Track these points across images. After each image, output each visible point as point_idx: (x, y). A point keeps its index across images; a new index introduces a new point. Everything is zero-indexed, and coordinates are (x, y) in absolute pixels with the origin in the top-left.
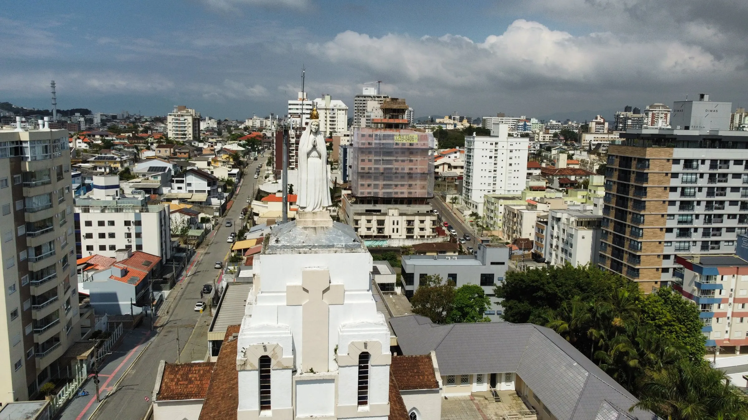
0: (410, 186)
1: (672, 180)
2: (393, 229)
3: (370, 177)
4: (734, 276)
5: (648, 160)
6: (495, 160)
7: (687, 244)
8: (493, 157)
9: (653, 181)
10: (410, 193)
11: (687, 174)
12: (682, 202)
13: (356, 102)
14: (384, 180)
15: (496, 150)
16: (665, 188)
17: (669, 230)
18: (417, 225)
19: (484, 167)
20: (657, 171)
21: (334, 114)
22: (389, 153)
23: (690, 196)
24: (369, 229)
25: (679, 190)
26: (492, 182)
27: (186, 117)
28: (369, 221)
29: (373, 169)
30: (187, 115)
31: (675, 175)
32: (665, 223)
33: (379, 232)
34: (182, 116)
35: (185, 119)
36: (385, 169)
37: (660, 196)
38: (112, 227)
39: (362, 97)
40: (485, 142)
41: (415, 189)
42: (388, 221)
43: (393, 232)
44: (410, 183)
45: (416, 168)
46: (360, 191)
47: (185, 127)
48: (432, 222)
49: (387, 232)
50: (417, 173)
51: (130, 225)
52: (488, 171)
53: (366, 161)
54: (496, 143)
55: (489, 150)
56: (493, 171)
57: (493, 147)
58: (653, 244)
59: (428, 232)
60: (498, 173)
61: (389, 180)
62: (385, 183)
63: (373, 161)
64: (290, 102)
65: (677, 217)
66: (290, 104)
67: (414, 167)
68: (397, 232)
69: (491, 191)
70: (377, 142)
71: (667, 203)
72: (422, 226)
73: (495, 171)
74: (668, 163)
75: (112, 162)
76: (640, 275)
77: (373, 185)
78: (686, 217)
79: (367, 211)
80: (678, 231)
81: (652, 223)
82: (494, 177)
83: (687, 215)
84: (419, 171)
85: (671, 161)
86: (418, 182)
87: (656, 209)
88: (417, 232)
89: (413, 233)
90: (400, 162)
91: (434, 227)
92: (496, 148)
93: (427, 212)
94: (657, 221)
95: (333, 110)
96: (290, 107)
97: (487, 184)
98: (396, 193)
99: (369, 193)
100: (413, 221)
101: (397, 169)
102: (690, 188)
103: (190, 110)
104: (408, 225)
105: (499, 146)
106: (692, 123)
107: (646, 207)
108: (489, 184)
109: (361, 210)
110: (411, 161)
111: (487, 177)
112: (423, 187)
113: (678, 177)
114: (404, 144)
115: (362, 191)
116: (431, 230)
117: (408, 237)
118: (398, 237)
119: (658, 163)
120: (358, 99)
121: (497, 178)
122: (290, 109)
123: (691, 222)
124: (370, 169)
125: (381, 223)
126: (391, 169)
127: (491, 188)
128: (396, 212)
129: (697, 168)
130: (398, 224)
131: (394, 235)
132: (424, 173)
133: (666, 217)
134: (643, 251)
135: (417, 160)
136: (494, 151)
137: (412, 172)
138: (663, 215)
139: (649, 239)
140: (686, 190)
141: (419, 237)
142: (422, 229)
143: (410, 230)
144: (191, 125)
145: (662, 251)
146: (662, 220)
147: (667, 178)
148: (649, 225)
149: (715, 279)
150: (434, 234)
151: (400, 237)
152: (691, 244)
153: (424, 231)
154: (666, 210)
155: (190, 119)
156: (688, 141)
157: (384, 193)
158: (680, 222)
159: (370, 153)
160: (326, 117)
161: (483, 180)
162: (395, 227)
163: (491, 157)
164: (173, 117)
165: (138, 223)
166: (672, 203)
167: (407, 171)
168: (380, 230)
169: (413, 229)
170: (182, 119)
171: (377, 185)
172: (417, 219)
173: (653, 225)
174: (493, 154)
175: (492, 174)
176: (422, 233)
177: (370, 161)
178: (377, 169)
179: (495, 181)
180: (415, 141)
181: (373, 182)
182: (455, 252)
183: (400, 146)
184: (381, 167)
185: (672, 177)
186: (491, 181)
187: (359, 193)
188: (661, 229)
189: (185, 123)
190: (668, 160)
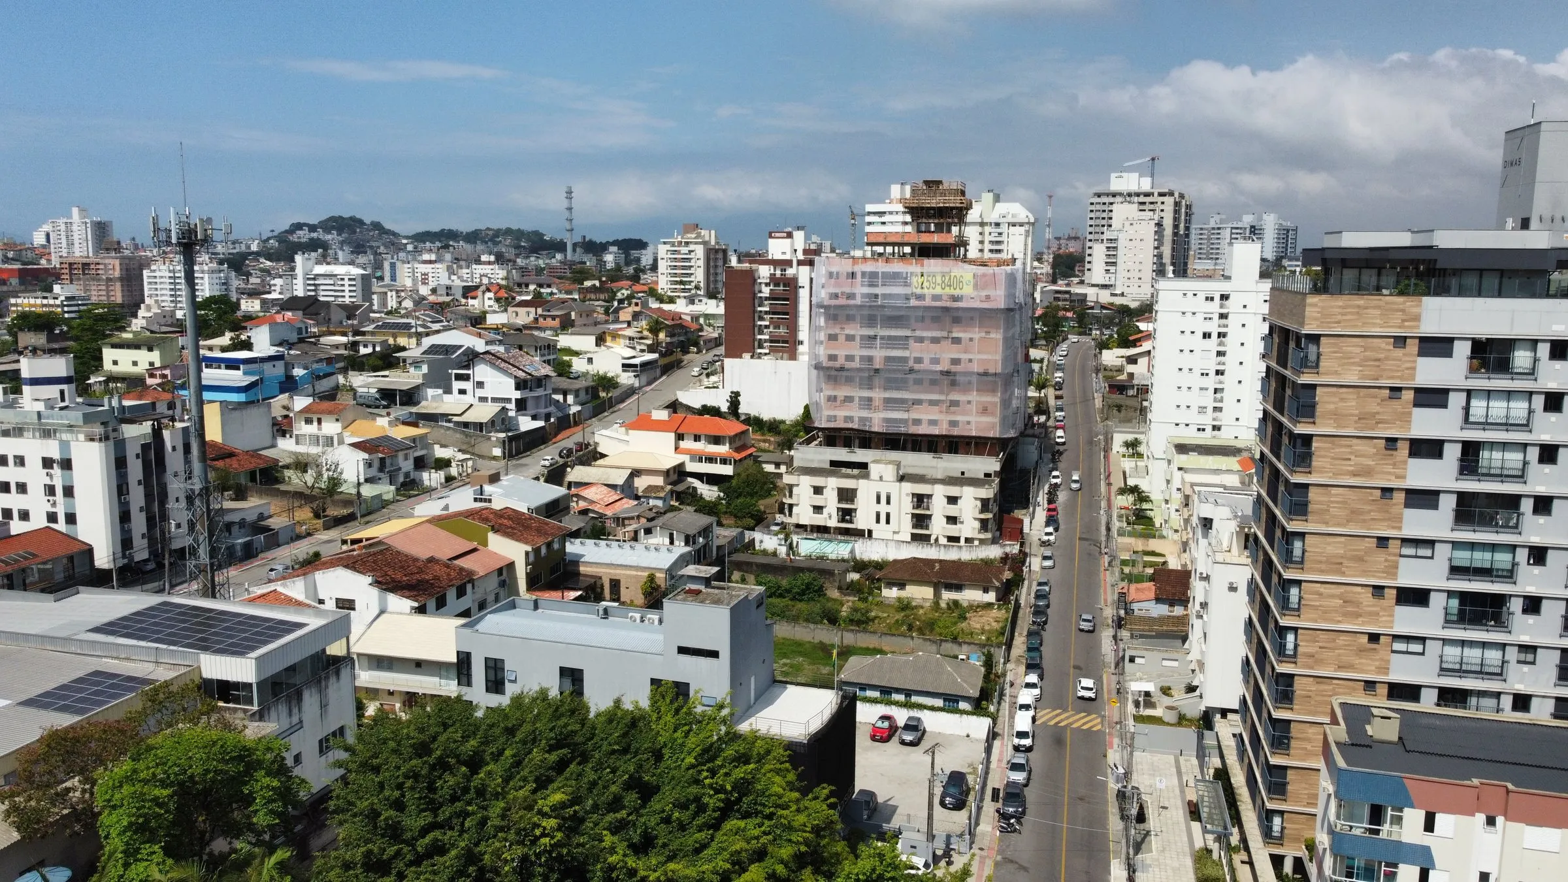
0: (955, 403)
1: (1419, 412)
2: (878, 515)
3: (849, 380)
4: (1491, 821)
5: (1315, 339)
6: (1220, 344)
7: (1493, 656)
8: (1214, 336)
9: (1337, 417)
10: (953, 424)
11: (1489, 394)
12: (1464, 498)
13: (1093, 208)
14: (886, 389)
15: (1223, 316)
16: (1391, 442)
17: (1416, 597)
18: (938, 508)
19: (1186, 361)
20: (1352, 378)
21: (1000, 234)
22: (896, 319)
23: (1502, 477)
24: (818, 509)
25: (1452, 453)
26: (1211, 405)
27: (692, 247)
28: (818, 490)
29: (857, 359)
30: (696, 243)
31: (1433, 397)
32: (1392, 570)
33: (843, 520)
34: (687, 244)
35: (690, 252)
36: (888, 359)
37: (1367, 472)
38: (21, 469)
39: (1108, 194)
40: (1190, 294)
41: (964, 413)
42: (865, 490)
43: (878, 521)
44: (955, 396)
45: (970, 361)
46: (827, 412)
47: (691, 267)
48: (979, 504)
49: (863, 520)
50: (972, 373)
51: (52, 468)
52: (1197, 372)
53: (842, 338)
54: (1224, 297)
55: (1200, 317)
56: (1212, 373)
57: (1215, 307)
58: (1342, 640)
59: (969, 527)
60: (1228, 380)
61: (898, 389)
62: (887, 395)
63: (858, 339)
64: (870, 208)
65: (1443, 551)
66: (869, 213)
67: (964, 356)
68: (888, 522)
69: (1209, 429)
70: (866, 290)
71: (1400, 497)
72: (952, 510)
73: (1218, 372)
74: (1399, 352)
75: (403, 335)
76: (1293, 743)
77: (857, 400)
78: (1488, 555)
79: (833, 463)
80: (1455, 603)
81: (1336, 565)
82: (1216, 391)
83: (1493, 547)
84: (976, 368)
85: (1413, 347)
86: (974, 396)
87: (1354, 515)
88: (938, 527)
89: (927, 528)
90: (926, 342)
91: (983, 516)
92: (1224, 311)
93: (987, 475)
94: (1360, 559)
95: (998, 225)
96: (868, 219)
97: (1195, 409)
98: (917, 422)
99: (848, 419)
100: (930, 496)
101: (919, 360)
102: (1505, 446)
103: (703, 232)
104: (918, 506)
105: (1232, 306)
106: (1540, 206)
107: (1311, 507)
108: (1202, 409)
109: (820, 461)
110: (957, 341)
111: (1195, 389)
112: (985, 411)
113: (1445, 406)
114: (936, 298)
115: (832, 413)
116: (977, 525)
117: (915, 538)
118: (889, 536)
119: (1358, 350)
120: (1098, 200)
121: (1225, 395)
122: (869, 224)
123: (1510, 575)
124: (850, 358)
125: (846, 495)
126: (904, 360)
127: (1207, 420)
128: (889, 472)
129: (1532, 373)
130: (888, 502)
131: (880, 530)
132: (986, 374)
133: (1394, 546)
134: (1299, 660)
135: (971, 340)
136: (1216, 317)
137: (954, 368)
138: (1383, 542)
139: (1326, 620)
140: (1485, 454)
141: (943, 541)
142: (952, 520)
143: (921, 520)
144: (701, 263)
145: (1385, 670)
146: (1381, 557)
147: (1396, 405)
148: (1322, 572)
149: (1398, 820)
150: (982, 536)
151: (897, 537)
152: (1512, 654)
153: (959, 526)
154: (1397, 521)
155: (700, 251)
156: (1502, 273)
157: (887, 420)
158: (1456, 571)
159: (850, 318)
160: (982, 242)
161: (1184, 398)
162: (883, 508)
163: (1207, 335)
164: (668, 247)
165: (67, 464)
166: (1424, 498)
167: (944, 366)
168: (846, 514)
169: (929, 517)
170: (684, 250)
171: (870, 399)
172: (939, 493)
173: (1343, 574)
174: (1213, 327)
175: (1211, 382)
176: (953, 530)
177: (850, 338)
178: (870, 359)
179: (1221, 401)
180: (967, 290)
181: (859, 393)
182: (986, 591)
183: (928, 302)
184: (879, 354)
185: (1416, 405)
186: (1209, 400)
187: (824, 419)
188: (1378, 590)
189: (689, 260)
190: (1400, 341)
